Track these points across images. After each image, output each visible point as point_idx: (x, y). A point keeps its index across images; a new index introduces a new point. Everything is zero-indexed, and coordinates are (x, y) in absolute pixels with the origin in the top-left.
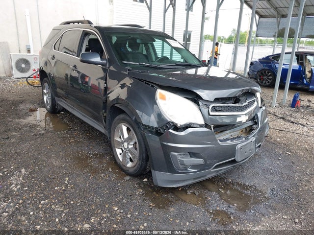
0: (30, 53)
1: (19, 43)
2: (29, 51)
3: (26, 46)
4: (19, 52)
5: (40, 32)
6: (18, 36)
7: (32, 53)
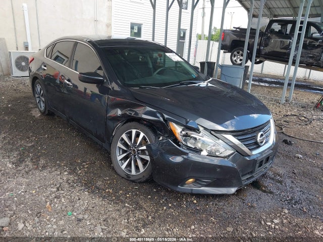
0: (28, 50)
1: (16, 40)
2: (27, 48)
3: (24, 43)
4: (16, 49)
5: (38, 29)
6: (15, 32)
7: (30, 50)
